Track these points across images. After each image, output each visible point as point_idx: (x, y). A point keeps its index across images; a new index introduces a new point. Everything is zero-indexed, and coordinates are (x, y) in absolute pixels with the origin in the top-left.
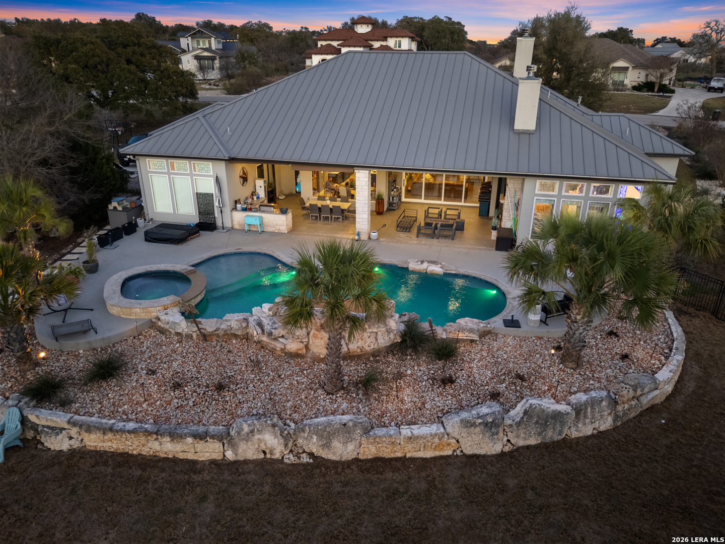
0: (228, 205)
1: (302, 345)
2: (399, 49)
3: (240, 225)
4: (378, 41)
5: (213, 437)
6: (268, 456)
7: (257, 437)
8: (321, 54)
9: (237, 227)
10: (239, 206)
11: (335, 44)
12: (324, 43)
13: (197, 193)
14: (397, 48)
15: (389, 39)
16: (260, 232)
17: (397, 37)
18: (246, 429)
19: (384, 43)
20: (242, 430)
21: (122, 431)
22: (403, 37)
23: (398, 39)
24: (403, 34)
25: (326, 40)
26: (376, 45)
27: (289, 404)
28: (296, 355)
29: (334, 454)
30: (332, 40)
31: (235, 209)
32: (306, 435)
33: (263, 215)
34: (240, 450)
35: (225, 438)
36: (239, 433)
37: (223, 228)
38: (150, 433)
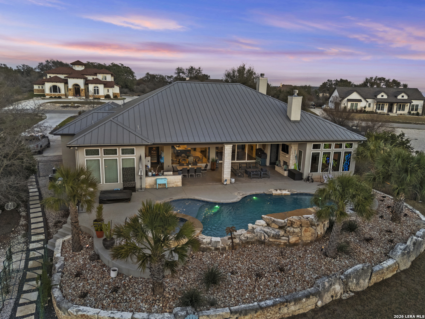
1: (298, 238)
2: (105, 80)
3: (150, 185)
4: (90, 75)
5: (313, 295)
6: (334, 298)
7: (333, 287)
8: (52, 82)
9: (148, 187)
10: (150, 174)
11: (62, 76)
12: (52, 76)
13: (125, 168)
14: (104, 80)
15: (98, 75)
17: (103, 74)
18: (327, 285)
19: (95, 77)
20: (325, 286)
22: (107, 74)
23: (104, 75)
24: (108, 72)
25: (53, 74)
26: (90, 78)
28: (295, 244)
30: (58, 74)
32: (351, 279)
33: (167, 177)
34: (324, 299)
35: (318, 294)
36: (324, 288)
37: (141, 189)
38: (282, 303)
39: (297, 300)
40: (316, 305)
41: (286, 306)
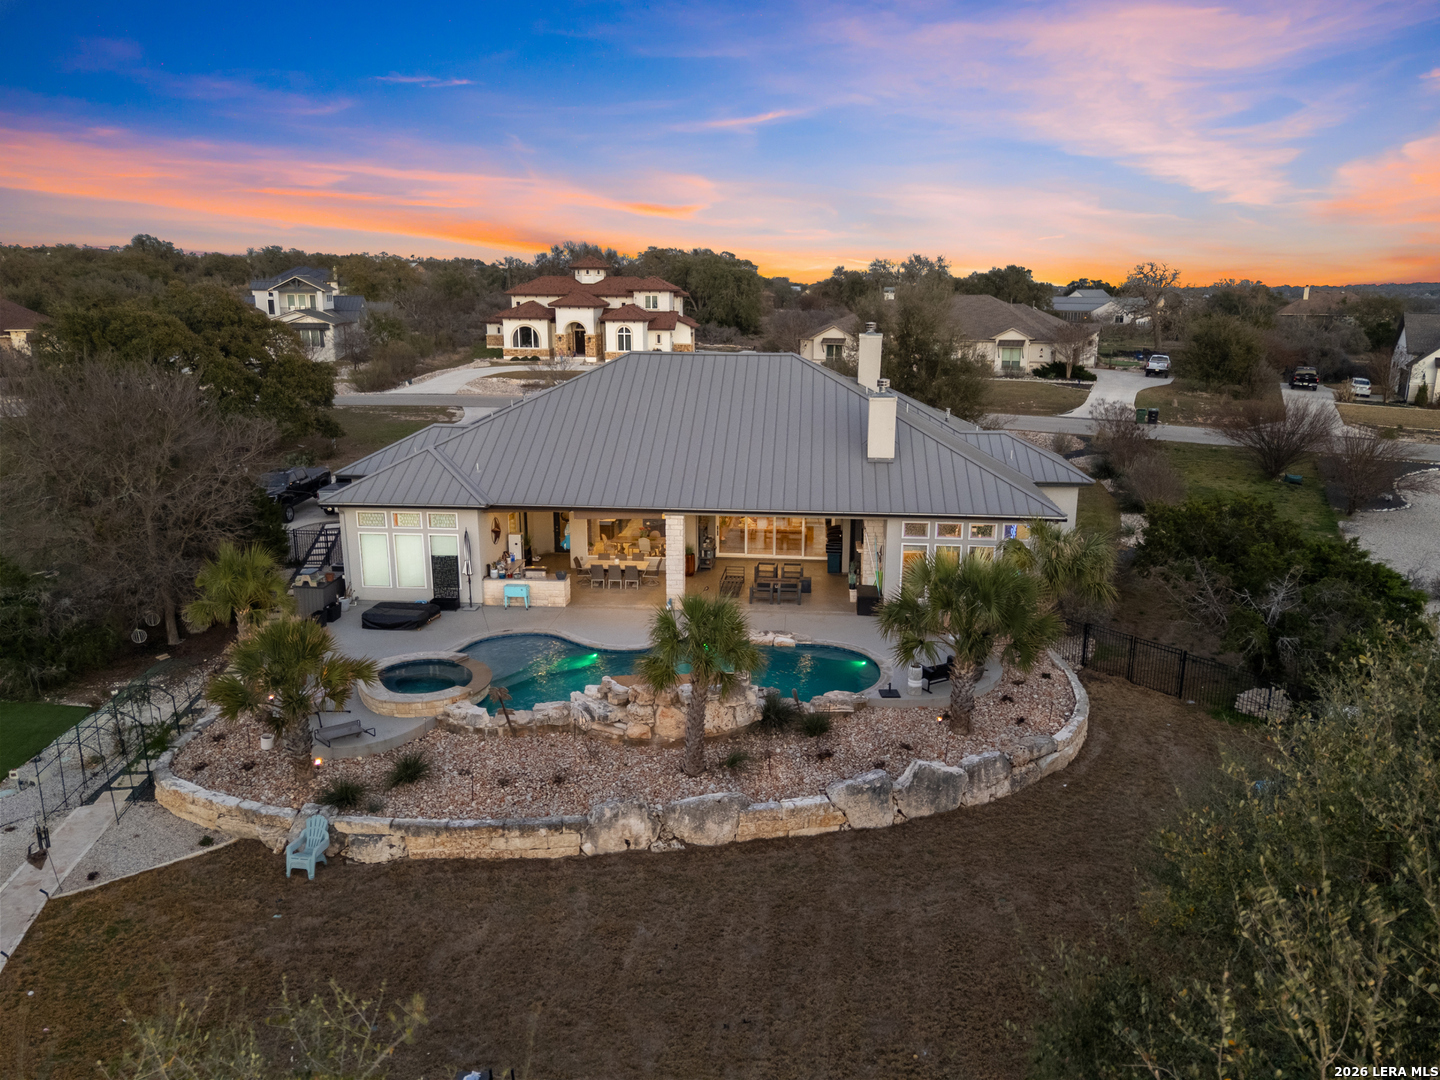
0: (480, 570)
1: (646, 728)
2: (655, 310)
3: (495, 599)
4: (617, 296)
5: (570, 826)
6: (632, 847)
7: (622, 822)
8: (520, 319)
9: (489, 602)
10: (494, 572)
11: (544, 301)
12: (523, 300)
13: (433, 557)
14: (651, 309)
15: (636, 294)
16: (526, 608)
17: (650, 291)
18: (608, 814)
19: (628, 301)
20: (604, 815)
21: (462, 829)
22: (660, 291)
23: (652, 295)
24: (661, 287)
25: (526, 295)
26: (615, 303)
27: (647, 790)
28: (639, 742)
29: (708, 838)
30: (536, 295)
31: (488, 575)
32: (677, 815)
33: (530, 583)
34: (601, 841)
35: (582, 827)
36: (599, 819)
37: (471, 604)
38: (495, 828)
39: (526, 829)
40: (581, 850)
41: (503, 835)
